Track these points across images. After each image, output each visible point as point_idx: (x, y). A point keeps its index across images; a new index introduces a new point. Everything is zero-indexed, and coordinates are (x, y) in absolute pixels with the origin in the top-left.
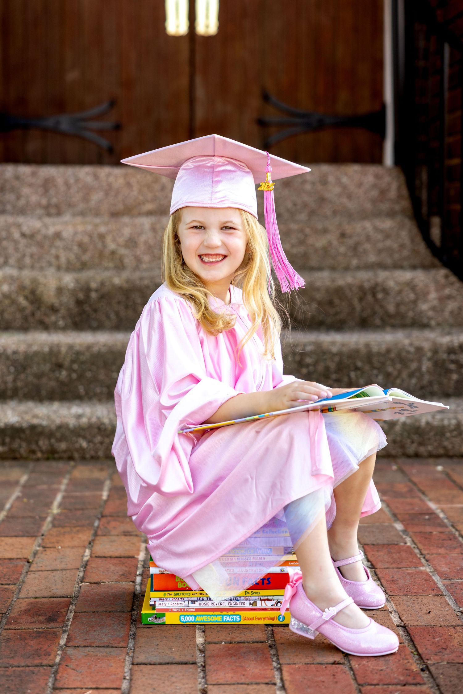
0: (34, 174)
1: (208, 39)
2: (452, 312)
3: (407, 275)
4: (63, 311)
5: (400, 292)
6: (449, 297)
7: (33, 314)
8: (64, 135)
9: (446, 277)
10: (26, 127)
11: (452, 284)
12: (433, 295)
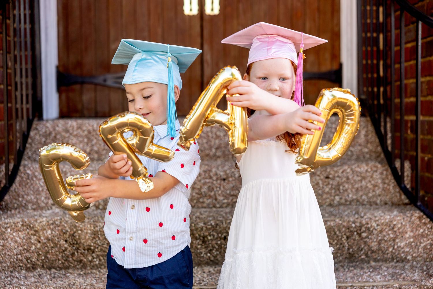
0: (79, 128)
1: (213, 18)
2: (425, 248)
3: (386, 218)
4: (98, 252)
5: (381, 231)
6: (422, 236)
7: (73, 254)
8: (109, 87)
9: (420, 218)
10: (82, 83)
11: (425, 224)
12: (409, 234)
